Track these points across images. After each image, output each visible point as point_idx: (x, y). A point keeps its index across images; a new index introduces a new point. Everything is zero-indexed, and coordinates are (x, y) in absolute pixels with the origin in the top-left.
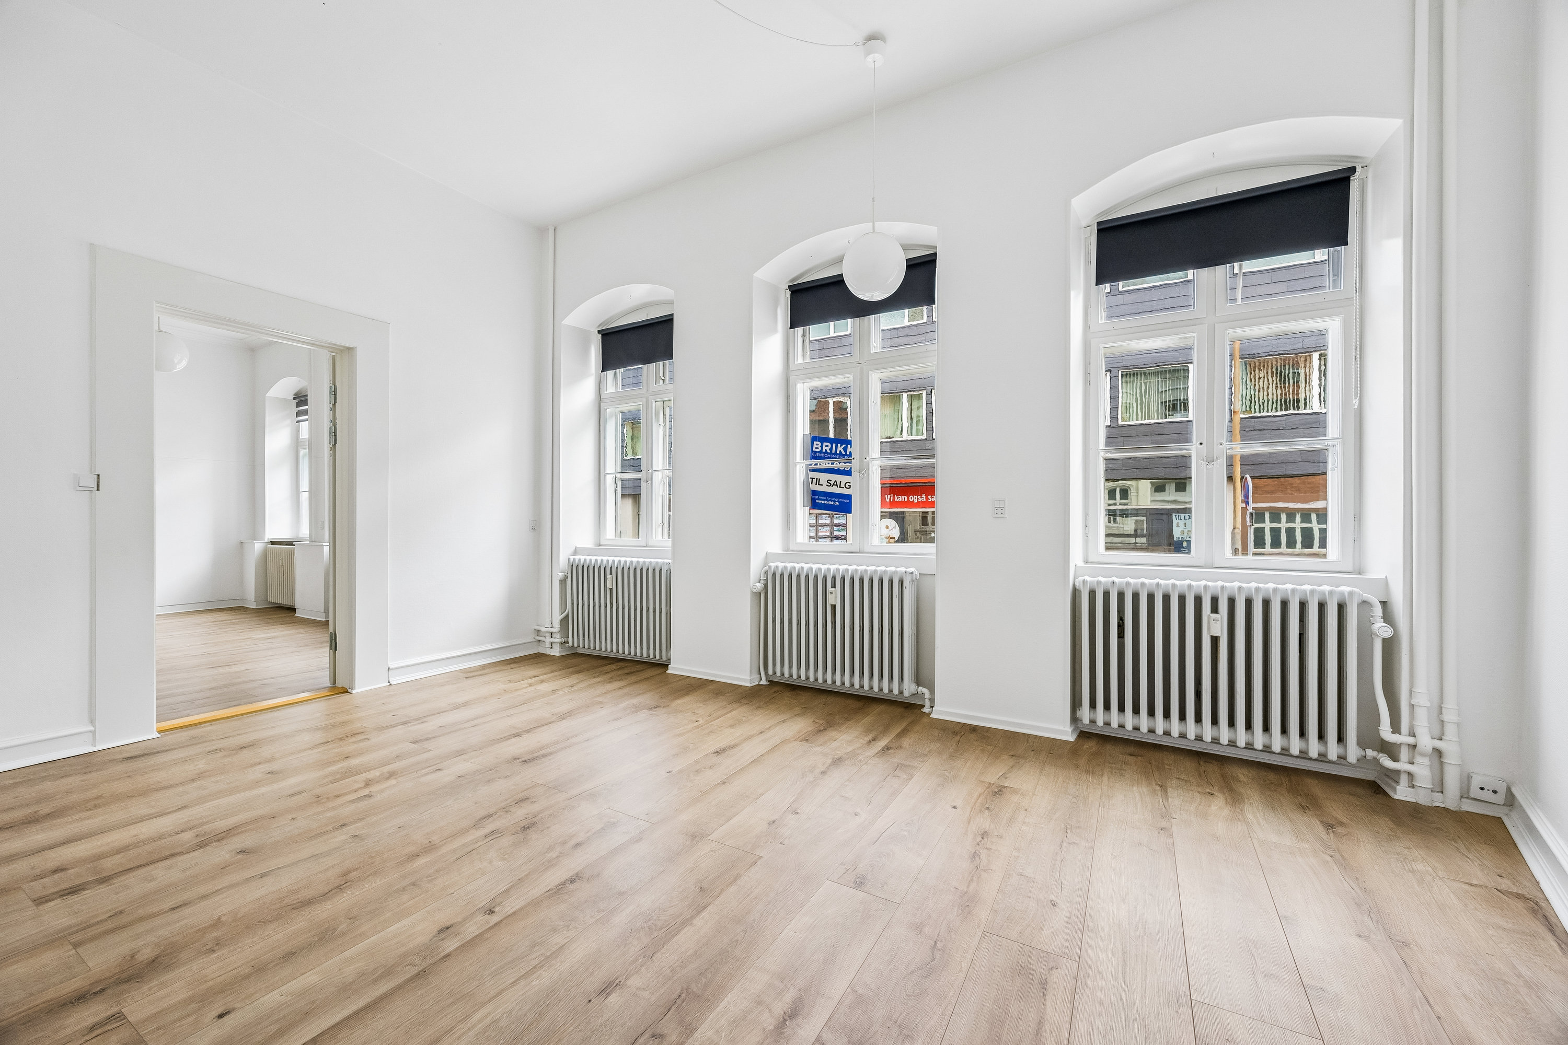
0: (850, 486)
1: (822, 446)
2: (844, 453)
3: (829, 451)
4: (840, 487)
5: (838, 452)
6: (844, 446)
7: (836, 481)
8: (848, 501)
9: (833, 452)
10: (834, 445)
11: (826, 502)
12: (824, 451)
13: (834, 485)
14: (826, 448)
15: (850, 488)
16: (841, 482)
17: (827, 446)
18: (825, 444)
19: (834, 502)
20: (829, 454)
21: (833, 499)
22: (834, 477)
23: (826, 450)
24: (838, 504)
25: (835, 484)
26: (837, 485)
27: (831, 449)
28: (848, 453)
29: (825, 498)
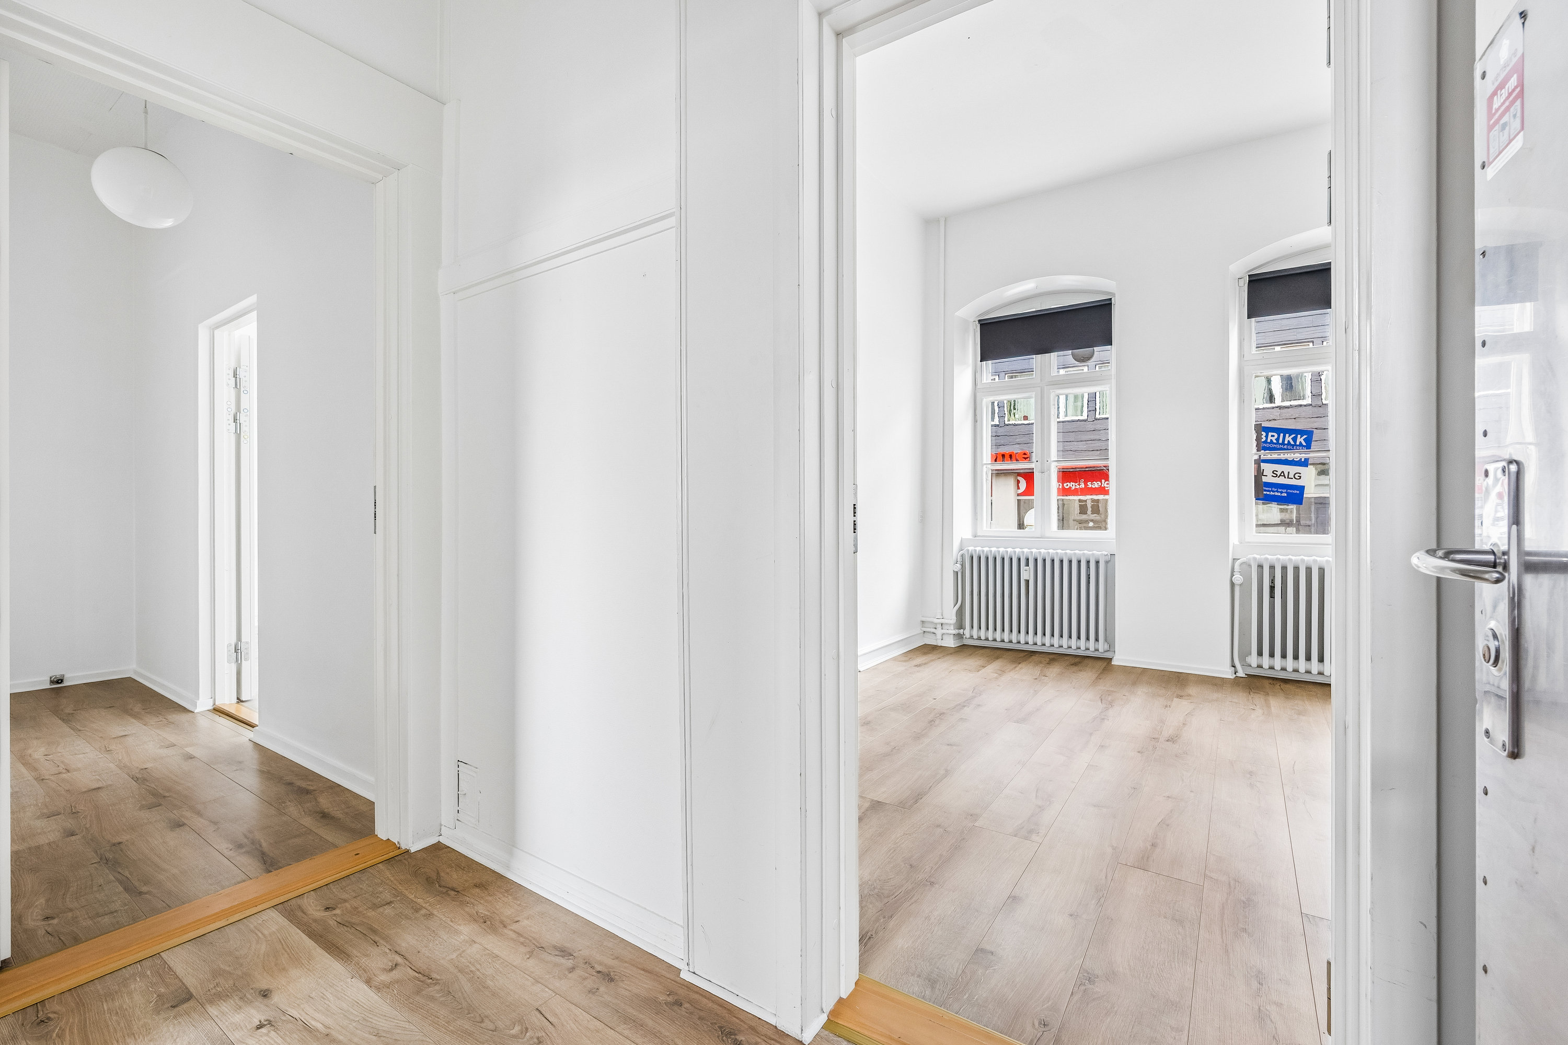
0: (1300, 477)
1: (1267, 436)
2: (1292, 443)
3: (1275, 441)
4: (1288, 478)
5: (1286, 442)
6: (1294, 435)
7: (1283, 472)
8: (1298, 492)
9: (1281, 441)
10: (1282, 435)
11: (1272, 493)
12: (1269, 441)
13: (1280, 475)
14: (1272, 438)
15: (1300, 478)
16: (1289, 472)
17: (1273, 436)
18: (1270, 434)
19: (1281, 492)
20: (1275, 444)
21: (1280, 490)
22: (1280, 468)
23: (1271, 440)
24: (1286, 495)
25: (1282, 474)
26: (1284, 476)
27: (1278, 439)
28: (1298, 443)
29: (1270, 489)
